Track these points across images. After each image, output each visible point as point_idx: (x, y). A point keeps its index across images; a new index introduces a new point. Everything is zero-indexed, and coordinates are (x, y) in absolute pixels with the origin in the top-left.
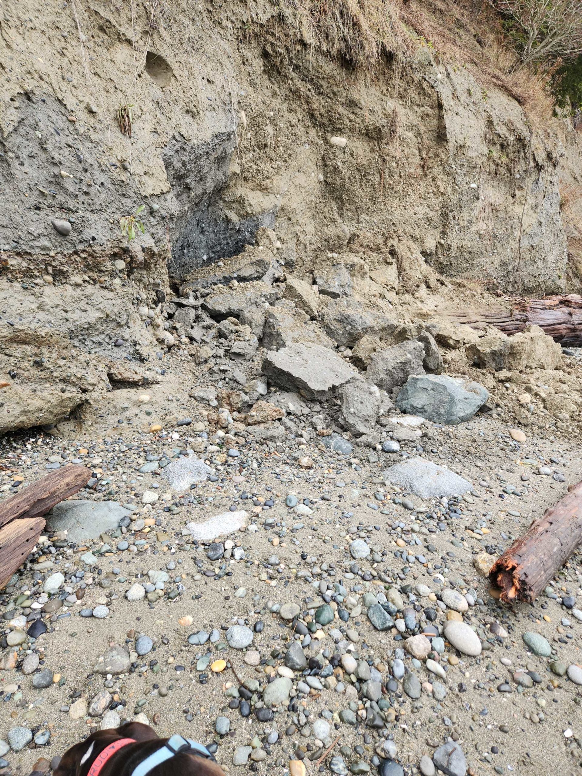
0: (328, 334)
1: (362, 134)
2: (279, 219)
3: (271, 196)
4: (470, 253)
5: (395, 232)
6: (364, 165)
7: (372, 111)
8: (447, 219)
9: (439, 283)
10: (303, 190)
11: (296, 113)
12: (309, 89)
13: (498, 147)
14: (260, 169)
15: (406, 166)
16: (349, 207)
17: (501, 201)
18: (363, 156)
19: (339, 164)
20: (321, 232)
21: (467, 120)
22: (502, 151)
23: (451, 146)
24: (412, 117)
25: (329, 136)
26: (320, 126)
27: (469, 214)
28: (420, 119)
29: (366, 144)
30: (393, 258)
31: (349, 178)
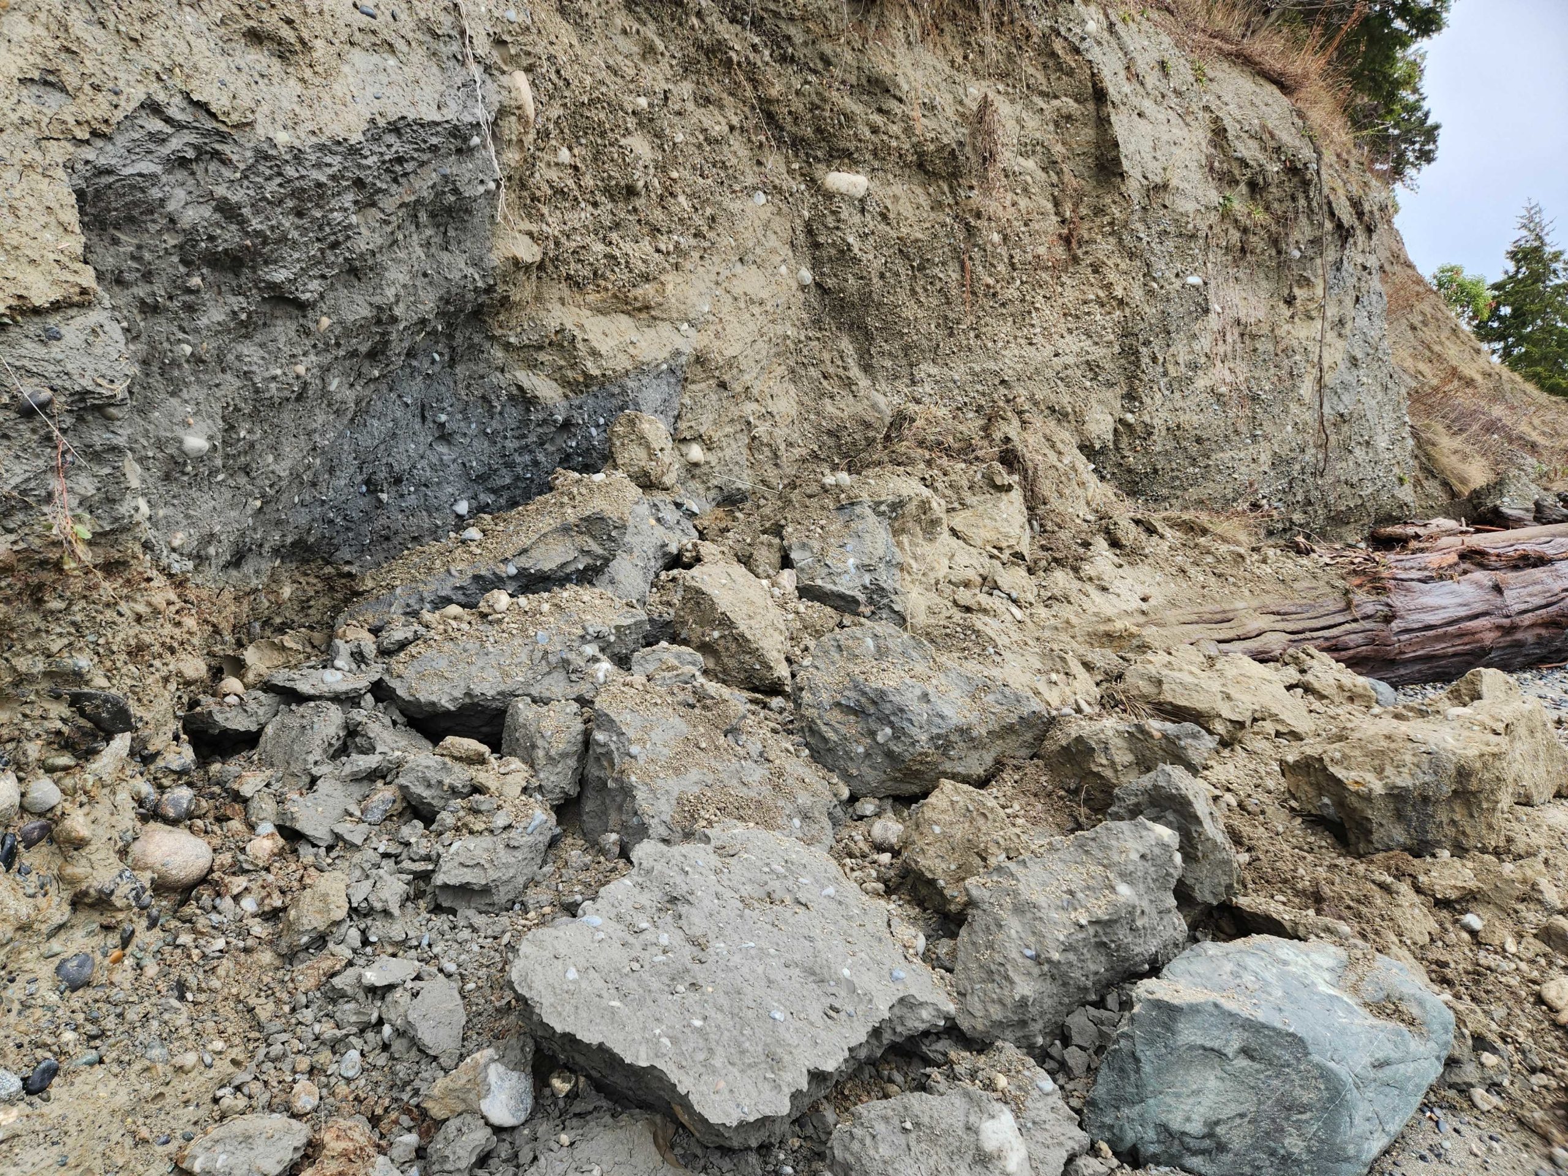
0: (817, 756)
1: (907, 165)
2: (693, 387)
3: (665, 328)
4: (1199, 440)
5: (1008, 401)
6: (917, 241)
7: (930, 108)
8: (1137, 363)
9: (1140, 529)
10: (756, 310)
11: (721, 107)
12: (754, 47)
13: (1243, 188)
14: (618, 253)
15: (1026, 240)
16: (887, 347)
17: (1261, 315)
18: (912, 219)
19: (851, 240)
20: (818, 414)
21: (1166, 127)
22: (1253, 198)
23: (1133, 187)
24: (1032, 122)
25: (819, 171)
26: (794, 145)
27: (1187, 349)
28: (1051, 128)
29: (919, 191)
30: (1010, 473)
31: (882, 276)
